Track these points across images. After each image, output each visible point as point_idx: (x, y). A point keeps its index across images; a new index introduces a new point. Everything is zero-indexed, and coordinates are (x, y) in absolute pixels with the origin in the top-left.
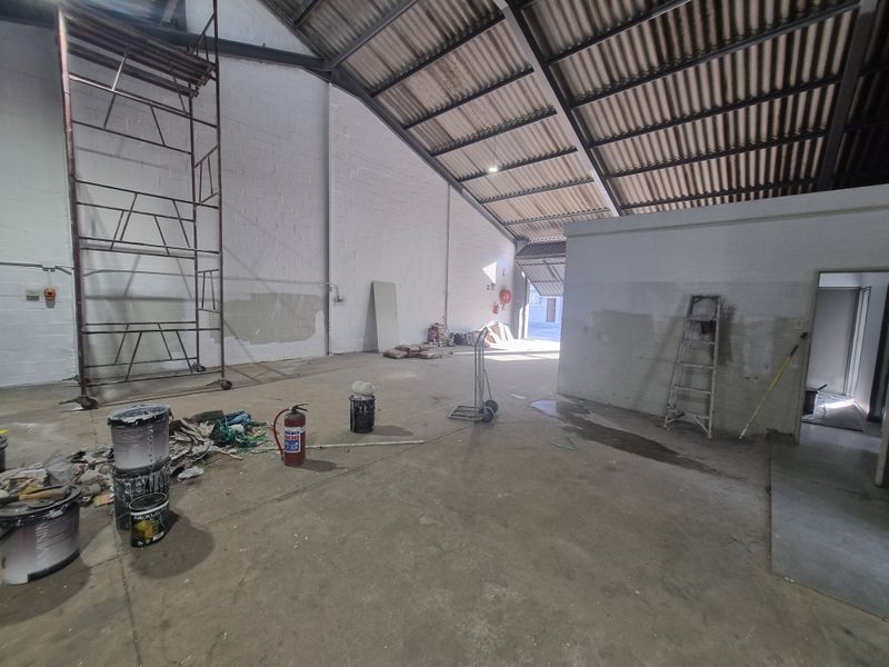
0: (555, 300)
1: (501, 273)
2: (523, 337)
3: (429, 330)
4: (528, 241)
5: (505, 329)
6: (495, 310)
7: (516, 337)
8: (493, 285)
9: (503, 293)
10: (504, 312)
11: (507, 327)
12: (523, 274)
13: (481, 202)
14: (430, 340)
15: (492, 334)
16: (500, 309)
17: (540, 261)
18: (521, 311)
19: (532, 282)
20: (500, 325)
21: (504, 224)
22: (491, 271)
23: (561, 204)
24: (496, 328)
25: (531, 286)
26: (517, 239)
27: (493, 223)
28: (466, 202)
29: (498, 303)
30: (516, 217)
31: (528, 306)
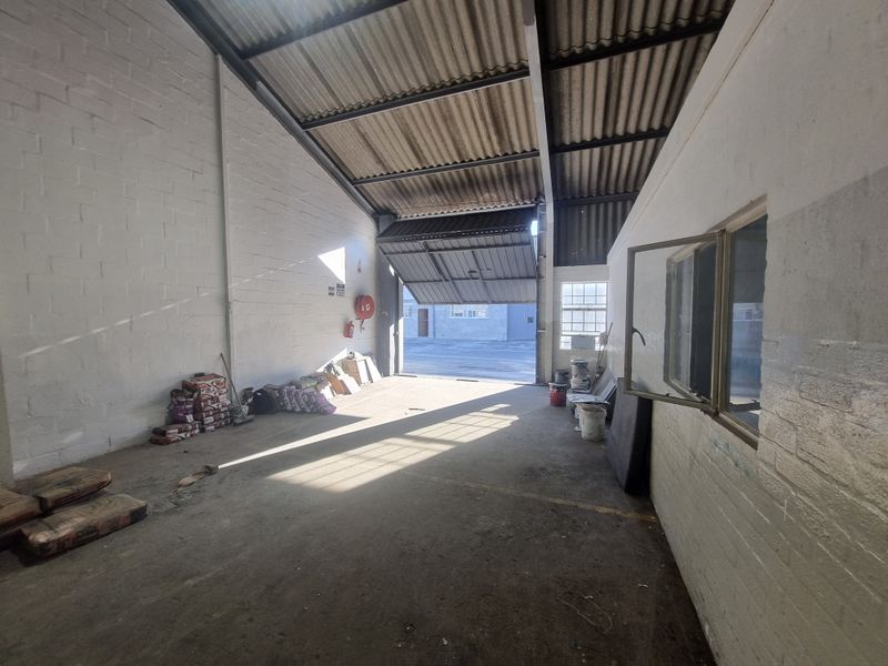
0: (427, 310)
1: (353, 267)
2: (397, 371)
3: (175, 393)
4: (395, 215)
5: (366, 364)
6: (348, 331)
7: (384, 372)
8: (341, 286)
9: (360, 301)
10: (364, 333)
11: (369, 359)
12: (392, 270)
13: (305, 125)
14: (175, 419)
15: (343, 376)
16: (356, 330)
17: (419, 245)
18: (392, 328)
19: (406, 282)
20: (358, 356)
21: (354, 181)
22: (335, 262)
23: (454, 140)
24: (349, 365)
25: (405, 288)
26: (378, 213)
27: (333, 174)
28: (267, 112)
29: (352, 317)
30: (372, 169)
31: (401, 322)
